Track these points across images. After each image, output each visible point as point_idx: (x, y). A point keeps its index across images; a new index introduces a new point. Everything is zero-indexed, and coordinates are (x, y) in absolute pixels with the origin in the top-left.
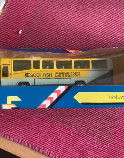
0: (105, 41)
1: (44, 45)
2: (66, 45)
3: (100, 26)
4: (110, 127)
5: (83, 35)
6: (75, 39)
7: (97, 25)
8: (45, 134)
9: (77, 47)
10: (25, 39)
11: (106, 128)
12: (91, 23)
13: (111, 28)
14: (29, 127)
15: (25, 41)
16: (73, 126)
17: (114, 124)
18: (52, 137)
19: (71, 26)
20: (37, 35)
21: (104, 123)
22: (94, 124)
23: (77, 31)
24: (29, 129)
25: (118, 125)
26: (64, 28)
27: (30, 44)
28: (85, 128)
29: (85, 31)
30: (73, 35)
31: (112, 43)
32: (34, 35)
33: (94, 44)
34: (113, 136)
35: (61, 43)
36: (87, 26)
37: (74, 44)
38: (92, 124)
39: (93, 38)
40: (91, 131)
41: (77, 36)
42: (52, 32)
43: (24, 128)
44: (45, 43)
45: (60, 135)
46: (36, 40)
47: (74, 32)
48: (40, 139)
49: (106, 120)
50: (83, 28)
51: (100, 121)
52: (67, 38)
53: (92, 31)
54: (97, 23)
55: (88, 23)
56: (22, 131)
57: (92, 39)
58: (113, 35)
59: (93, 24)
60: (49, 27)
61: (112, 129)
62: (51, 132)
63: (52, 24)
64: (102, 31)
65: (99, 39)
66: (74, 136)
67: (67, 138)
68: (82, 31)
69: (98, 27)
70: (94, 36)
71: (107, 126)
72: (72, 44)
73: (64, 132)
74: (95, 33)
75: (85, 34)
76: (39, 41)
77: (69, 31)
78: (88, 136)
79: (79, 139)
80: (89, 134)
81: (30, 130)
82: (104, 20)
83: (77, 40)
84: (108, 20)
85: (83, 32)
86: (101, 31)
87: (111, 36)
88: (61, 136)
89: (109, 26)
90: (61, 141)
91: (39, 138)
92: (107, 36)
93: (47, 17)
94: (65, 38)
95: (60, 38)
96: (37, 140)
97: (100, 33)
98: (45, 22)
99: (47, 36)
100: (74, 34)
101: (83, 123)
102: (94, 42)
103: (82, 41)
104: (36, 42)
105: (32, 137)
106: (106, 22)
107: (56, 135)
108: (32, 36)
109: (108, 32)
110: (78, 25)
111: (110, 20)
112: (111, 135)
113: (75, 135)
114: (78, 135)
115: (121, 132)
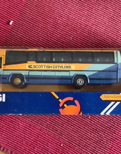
0: (108, 40)
1: (38, 39)
2: (63, 41)
3: (104, 22)
4: (107, 141)
5: (83, 32)
6: (74, 35)
7: (101, 20)
8: (31, 142)
9: (76, 45)
10: (16, 31)
11: (102, 141)
12: (95, 18)
13: (117, 25)
14: (13, 133)
15: (16, 34)
16: (64, 136)
17: (111, 137)
18: (39, 146)
19: (70, 20)
20: (31, 27)
21: (100, 135)
22: (88, 135)
23: (77, 26)
24: (13, 135)
25: (115, 138)
26: (62, 21)
27: (22, 37)
28: (78, 139)
29: (86, 27)
30: (72, 31)
31: (116, 43)
32: (27, 28)
33: (95, 42)
34: (109, 151)
35: (57, 38)
36: (88, 22)
37: (73, 41)
38: (86, 135)
39: (94, 35)
40: (85, 143)
41: (76, 32)
42: (48, 25)
43: (8, 133)
44: (39, 37)
45: (48, 144)
46: (29, 33)
47: (73, 27)
48: (25, 148)
49: (103, 131)
50: (84, 24)
51: (96, 132)
52: (65, 34)
53: (94, 28)
54: (100, 19)
55: (90, 18)
56: (5, 137)
57: (93, 37)
58: (118, 33)
59: (96, 19)
60: (46, 19)
61: (108, 142)
62: (39, 141)
63: (48, 16)
64: (106, 28)
65: (102, 38)
66: (64, 147)
67: (56, 148)
68: (82, 26)
69: (101, 24)
70: (96, 34)
71: (103, 138)
72: (69, 41)
73: (53, 141)
74: (98, 30)
75: (86, 30)
76: (32, 34)
77: (67, 26)
78: (81, 148)
79: (69, 151)
80: (81, 146)
81: (15, 137)
82: (109, 16)
83: (75, 37)
84: (113, 16)
85: (84, 28)
86: (104, 28)
87: (117, 35)
88: (49, 146)
89: (114, 23)
90: (49, 151)
91: (24, 146)
92: (112, 34)
93: (44, 8)
94: (62, 33)
95: (56, 34)
96: (22, 148)
97: (103, 30)
98: (41, 14)
99: (42, 30)
100: (74, 29)
101: (76, 133)
102: (96, 40)
103: (81, 38)
104: (29, 35)
105: (16, 144)
106: (111, 18)
107: (44, 144)
108: (25, 29)
109: (113, 29)
110: (79, 19)
111: (116, 16)
112: (107, 149)
113: (66, 147)
114: (69, 146)
115: (118, 147)
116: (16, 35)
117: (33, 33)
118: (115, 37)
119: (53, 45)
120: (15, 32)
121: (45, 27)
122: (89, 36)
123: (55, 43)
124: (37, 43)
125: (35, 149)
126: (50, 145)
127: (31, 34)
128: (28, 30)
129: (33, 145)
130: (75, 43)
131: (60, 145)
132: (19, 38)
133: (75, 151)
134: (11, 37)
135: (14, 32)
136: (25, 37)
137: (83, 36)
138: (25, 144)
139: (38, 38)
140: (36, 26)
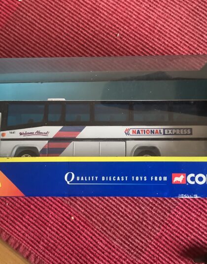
116: (25, 18)
117: (53, 17)
118: (194, 43)
119: (85, 43)
120: (23, 12)
121: (76, 10)
122: (149, 35)
123: (89, 40)
124: (57, 36)
125: (25, 217)
126: (51, 214)
127: (50, 18)
128: (46, 11)
129: (21, 210)
130: (124, 45)
131: (69, 217)
132: (28, 22)
133: (93, 232)
134: (16, 20)
135: (21, 11)
136: (39, 23)
137: (139, 34)
138: (9, 207)
139: (60, 27)
140: (62, 6)
